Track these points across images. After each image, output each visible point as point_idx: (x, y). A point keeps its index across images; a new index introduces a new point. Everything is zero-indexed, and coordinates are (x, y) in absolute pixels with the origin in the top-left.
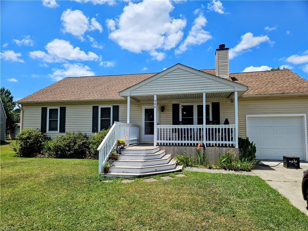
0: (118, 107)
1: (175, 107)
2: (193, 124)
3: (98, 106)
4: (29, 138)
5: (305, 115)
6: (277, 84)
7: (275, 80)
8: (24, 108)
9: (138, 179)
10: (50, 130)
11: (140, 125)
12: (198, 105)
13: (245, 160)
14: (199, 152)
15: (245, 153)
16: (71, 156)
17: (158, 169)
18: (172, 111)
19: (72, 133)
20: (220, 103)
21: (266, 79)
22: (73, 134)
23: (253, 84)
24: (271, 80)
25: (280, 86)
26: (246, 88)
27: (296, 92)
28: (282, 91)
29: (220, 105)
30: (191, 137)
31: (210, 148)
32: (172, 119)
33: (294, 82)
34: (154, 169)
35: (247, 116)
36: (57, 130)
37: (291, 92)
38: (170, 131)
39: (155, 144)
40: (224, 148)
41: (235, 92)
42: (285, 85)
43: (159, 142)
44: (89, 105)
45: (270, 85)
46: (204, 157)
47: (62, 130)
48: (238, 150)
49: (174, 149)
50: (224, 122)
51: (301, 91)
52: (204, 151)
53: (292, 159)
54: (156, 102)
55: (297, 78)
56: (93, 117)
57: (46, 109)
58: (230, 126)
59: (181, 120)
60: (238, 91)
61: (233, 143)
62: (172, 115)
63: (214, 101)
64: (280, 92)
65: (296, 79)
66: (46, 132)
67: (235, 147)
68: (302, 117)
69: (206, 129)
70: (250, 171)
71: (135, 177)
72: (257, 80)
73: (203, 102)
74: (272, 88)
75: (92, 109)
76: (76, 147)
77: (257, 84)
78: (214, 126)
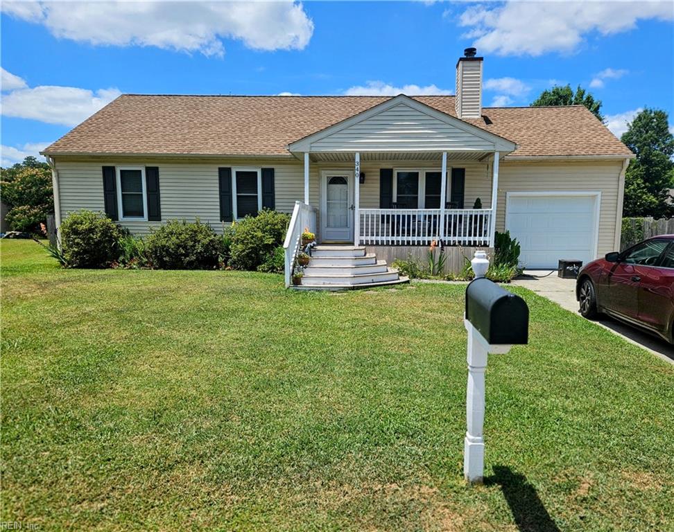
0: (272, 170)
1: (386, 175)
2: (417, 208)
3: (230, 169)
4: (91, 230)
5: (599, 194)
6: (561, 137)
7: (558, 128)
8: (59, 166)
9: (352, 292)
10: (125, 214)
11: (318, 208)
12: (427, 173)
13: (502, 267)
14: (431, 256)
15: (504, 255)
16: (191, 266)
17: (375, 279)
18: (379, 182)
19: (182, 221)
20: (466, 169)
21: (545, 125)
22: (184, 224)
23: (522, 133)
24: (552, 128)
25: (566, 140)
26: (514, 145)
27: (590, 153)
28: (569, 151)
29: (466, 173)
30: (414, 231)
31: (449, 248)
32: (379, 197)
33: (589, 134)
34: (369, 279)
35: (509, 194)
36: (142, 215)
37: (583, 153)
38: (378, 221)
39: (357, 242)
40: (472, 248)
41: (496, 153)
42: (574, 140)
43: (364, 238)
44: (212, 166)
45: (549, 138)
46: (440, 263)
47: (155, 215)
48: (494, 250)
49: (390, 251)
50: (473, 205)
51: (597, 153)
52: (441, 253)
53: (571, 264)
54: (359, 167)
55: (596, 125)
56: (221, 191)
57: (113, 169)
58: (482, 211)
59: (395, 200)
60: (500, 152)
61: (487, 239)
62: (379, 190)
63: (455, 166)
64: (565, 153)
65: (592, 127)
66: (118, 220)
67: (488, 246)
68: (595, 196)
69: (445, 216)
70: (509, 282)
71: (346, 289)
72: (528, 125)
73: (441, 167)
74: (553, 144)
75: (217, 174)
76: (199, 248)
77: (529, 133)
78: (458, 212)
